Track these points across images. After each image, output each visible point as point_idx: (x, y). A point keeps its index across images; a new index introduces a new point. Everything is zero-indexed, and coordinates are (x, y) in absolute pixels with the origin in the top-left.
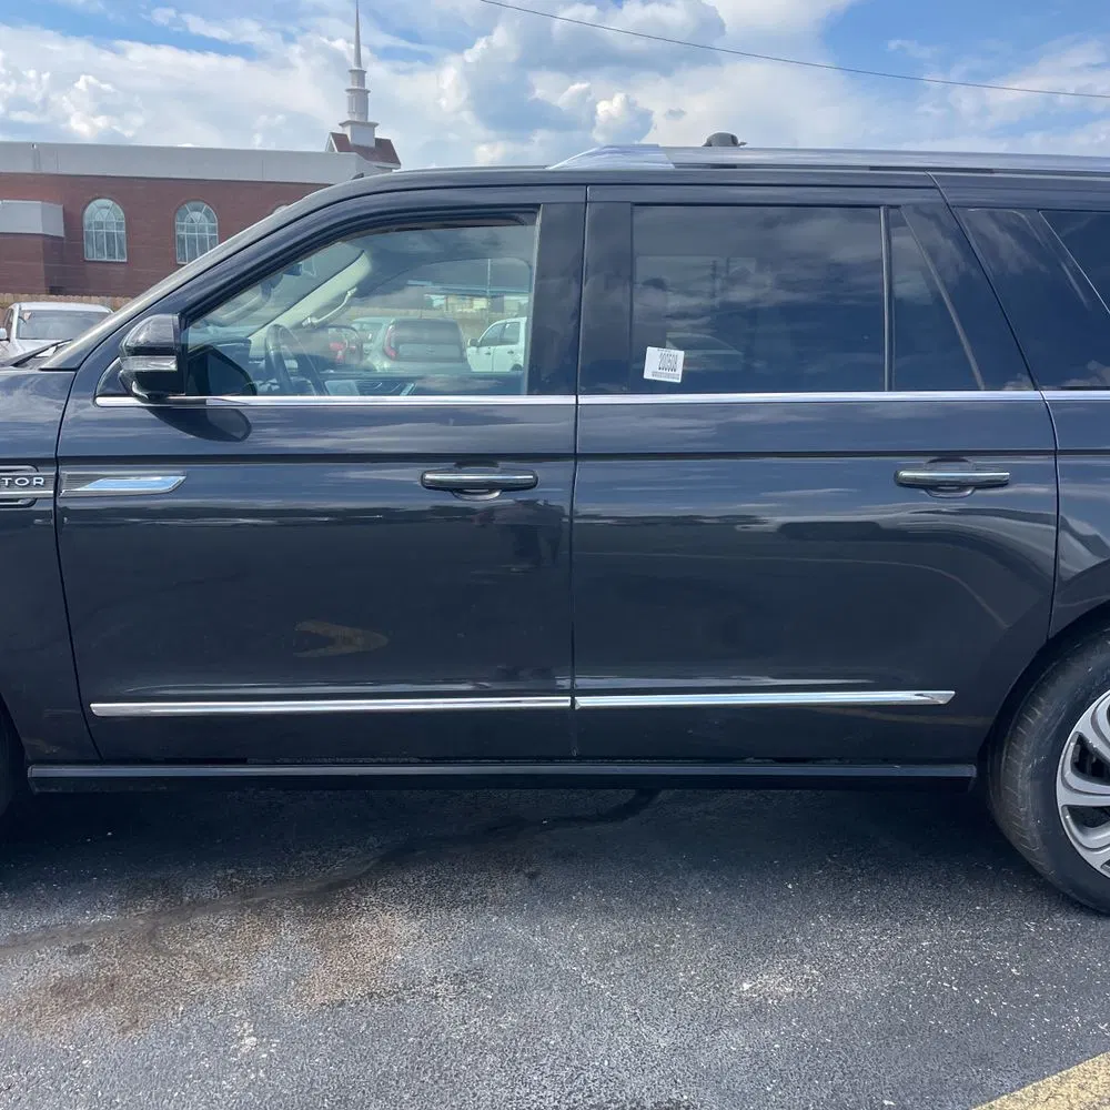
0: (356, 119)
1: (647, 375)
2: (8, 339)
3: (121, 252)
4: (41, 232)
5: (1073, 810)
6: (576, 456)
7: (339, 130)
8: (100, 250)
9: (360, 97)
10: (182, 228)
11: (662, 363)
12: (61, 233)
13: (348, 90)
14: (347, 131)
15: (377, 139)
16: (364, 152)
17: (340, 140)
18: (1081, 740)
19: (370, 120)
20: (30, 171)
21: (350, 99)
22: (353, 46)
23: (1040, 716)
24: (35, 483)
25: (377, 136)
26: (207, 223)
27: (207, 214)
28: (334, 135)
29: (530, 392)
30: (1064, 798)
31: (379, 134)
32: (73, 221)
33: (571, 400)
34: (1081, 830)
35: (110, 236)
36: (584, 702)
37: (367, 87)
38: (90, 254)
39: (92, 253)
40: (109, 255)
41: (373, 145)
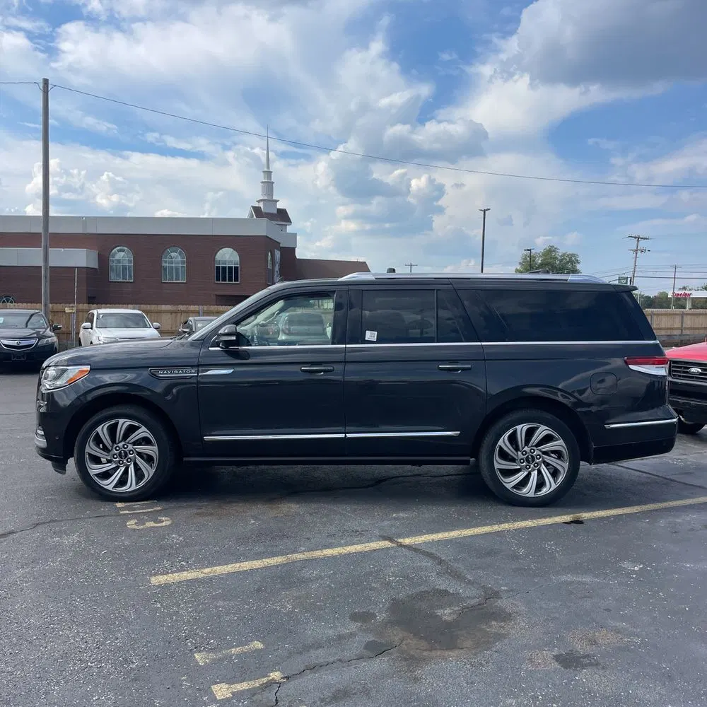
0: (266, 198)
1: (366, 339)
2: (92, 328)
3: (130, 276)
4: (85, 266)
5: (500, 470)
6: (345, 362)
7: (257, 205)
8: (118, 275)
9: (269, 186)
10: (166, 262)
11: (371, 335)
12: (96, 267)
13: (262, 182)
14: (261, 205)
15: (278, 209)
16: (271, 216)
17: (257, 210)
18: (501, 448)
19: (274, 198)
20: (81, 232)
21: (263, 187)
22: (265, 152)
23: (488, 440)
25: (278, 207)
26: (179, 259)
27: (180, 254)
28: (254, 208)
29: (332, 344)
30: (497, 466)
31: (280, 206)
32: (104, 260)
33: (344, 346)
34: (504, 477)
35: (124, 268)
36: (349, 435)
37: (272, 180)
38: (112, 278)
39: (113, 277)
40: (123, 278)
41: (275, 212)
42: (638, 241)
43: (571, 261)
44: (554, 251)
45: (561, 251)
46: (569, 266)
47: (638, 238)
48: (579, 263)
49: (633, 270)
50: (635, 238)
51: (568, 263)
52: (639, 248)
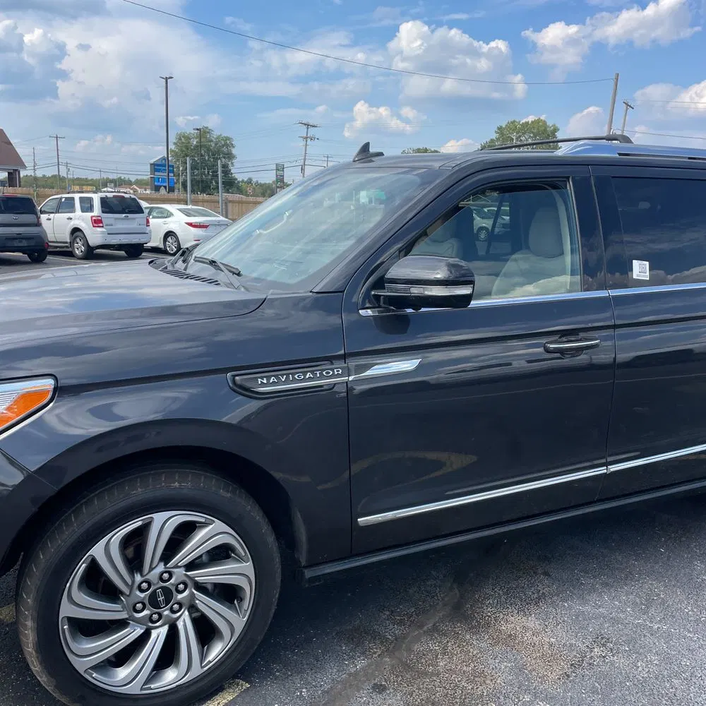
1: (634, 276)
6: (615, 326)
11: (640, 269)
24: (336, 373)
33: (606, 293)
36: (611, 468)
42: (308, 128)
43: (226, 145)
44: (208, 133)
45: (215, 134)
46: (225, 149)
47: (308, 125)
48: (234, 147)
49: (303, 158)
50: (305, 124)
51: (223, 146)
52: (309, 135)
